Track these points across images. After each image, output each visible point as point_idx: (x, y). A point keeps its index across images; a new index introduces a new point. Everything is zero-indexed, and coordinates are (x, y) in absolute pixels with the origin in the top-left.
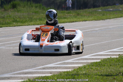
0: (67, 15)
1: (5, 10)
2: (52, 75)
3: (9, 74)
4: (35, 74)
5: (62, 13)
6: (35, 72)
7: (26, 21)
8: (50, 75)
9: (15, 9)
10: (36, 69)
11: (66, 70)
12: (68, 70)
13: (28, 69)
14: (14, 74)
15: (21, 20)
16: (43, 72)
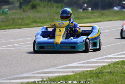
0: (90, 15)
1: (24, 11)
2: (74, 74)
3: (27, 74)
4: (56, 73)
5: (85, 13)
6: (56, 71)
7: (46, 22)
8: (72, 74)
9: (35, 10)
10: (57, 69)
11: (89, 69)
12: (92, 69)
13: (48, 68)
14: (34, 74)
15: (41, 21)
16: (64, 71)
